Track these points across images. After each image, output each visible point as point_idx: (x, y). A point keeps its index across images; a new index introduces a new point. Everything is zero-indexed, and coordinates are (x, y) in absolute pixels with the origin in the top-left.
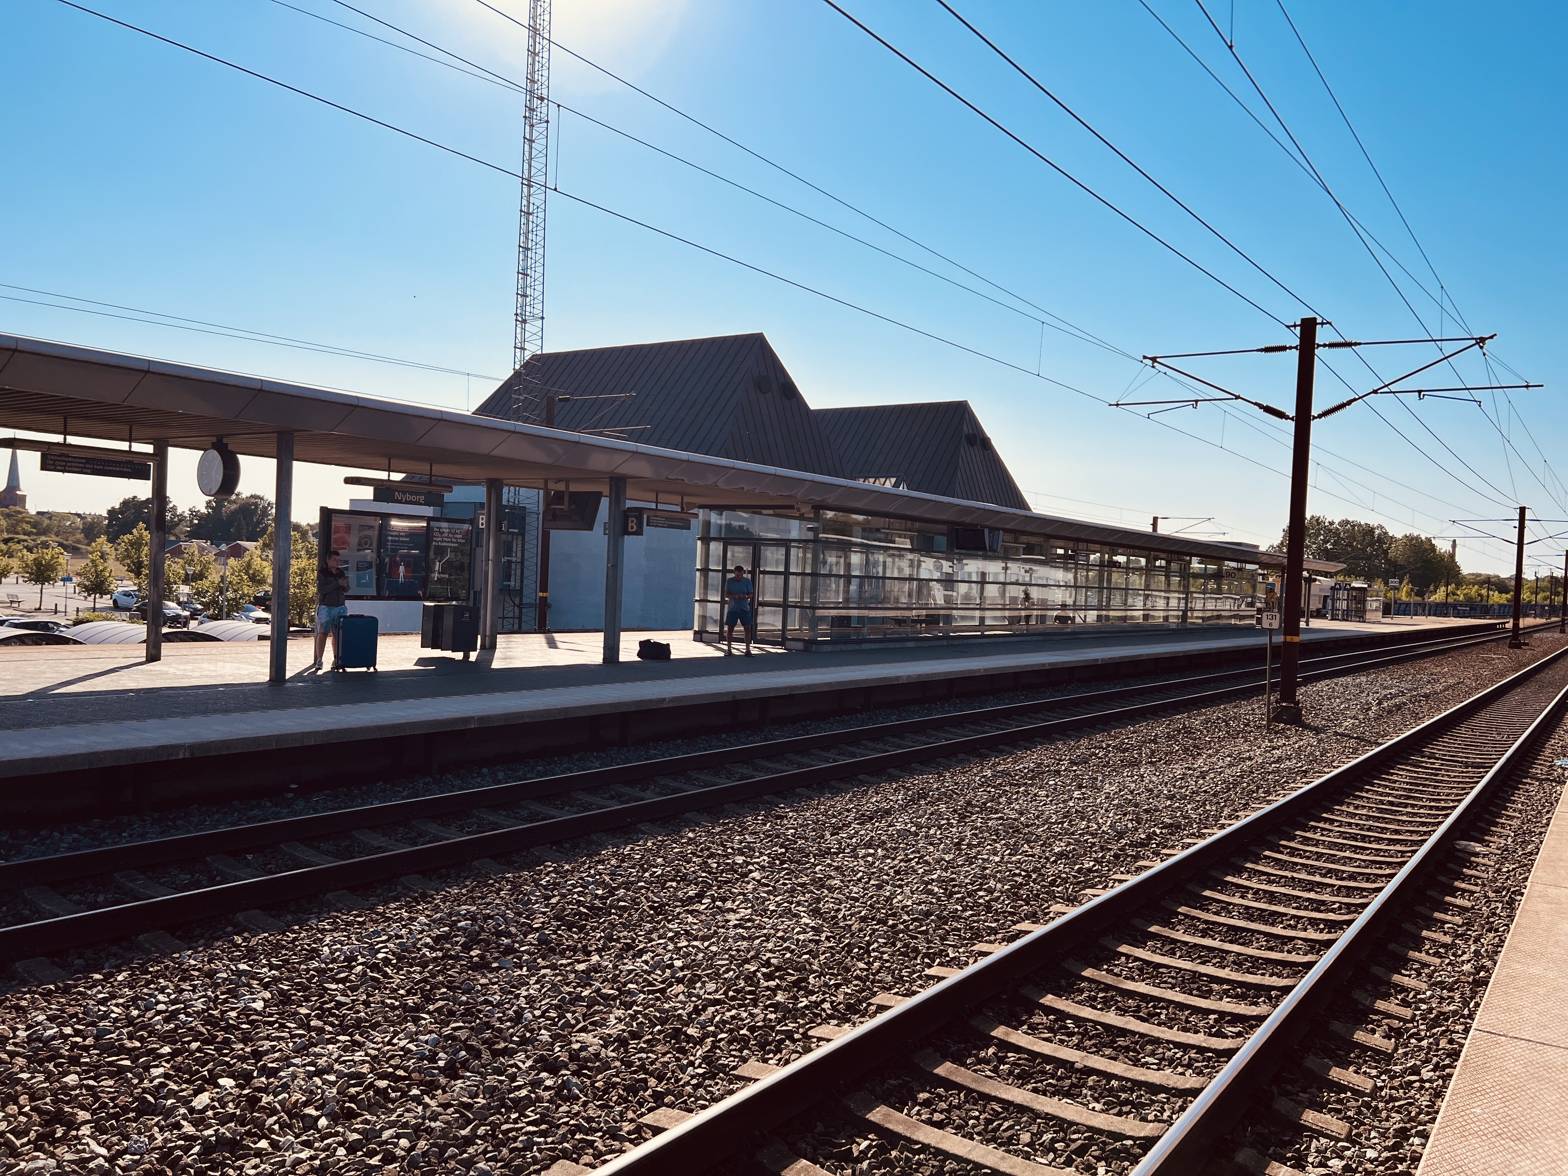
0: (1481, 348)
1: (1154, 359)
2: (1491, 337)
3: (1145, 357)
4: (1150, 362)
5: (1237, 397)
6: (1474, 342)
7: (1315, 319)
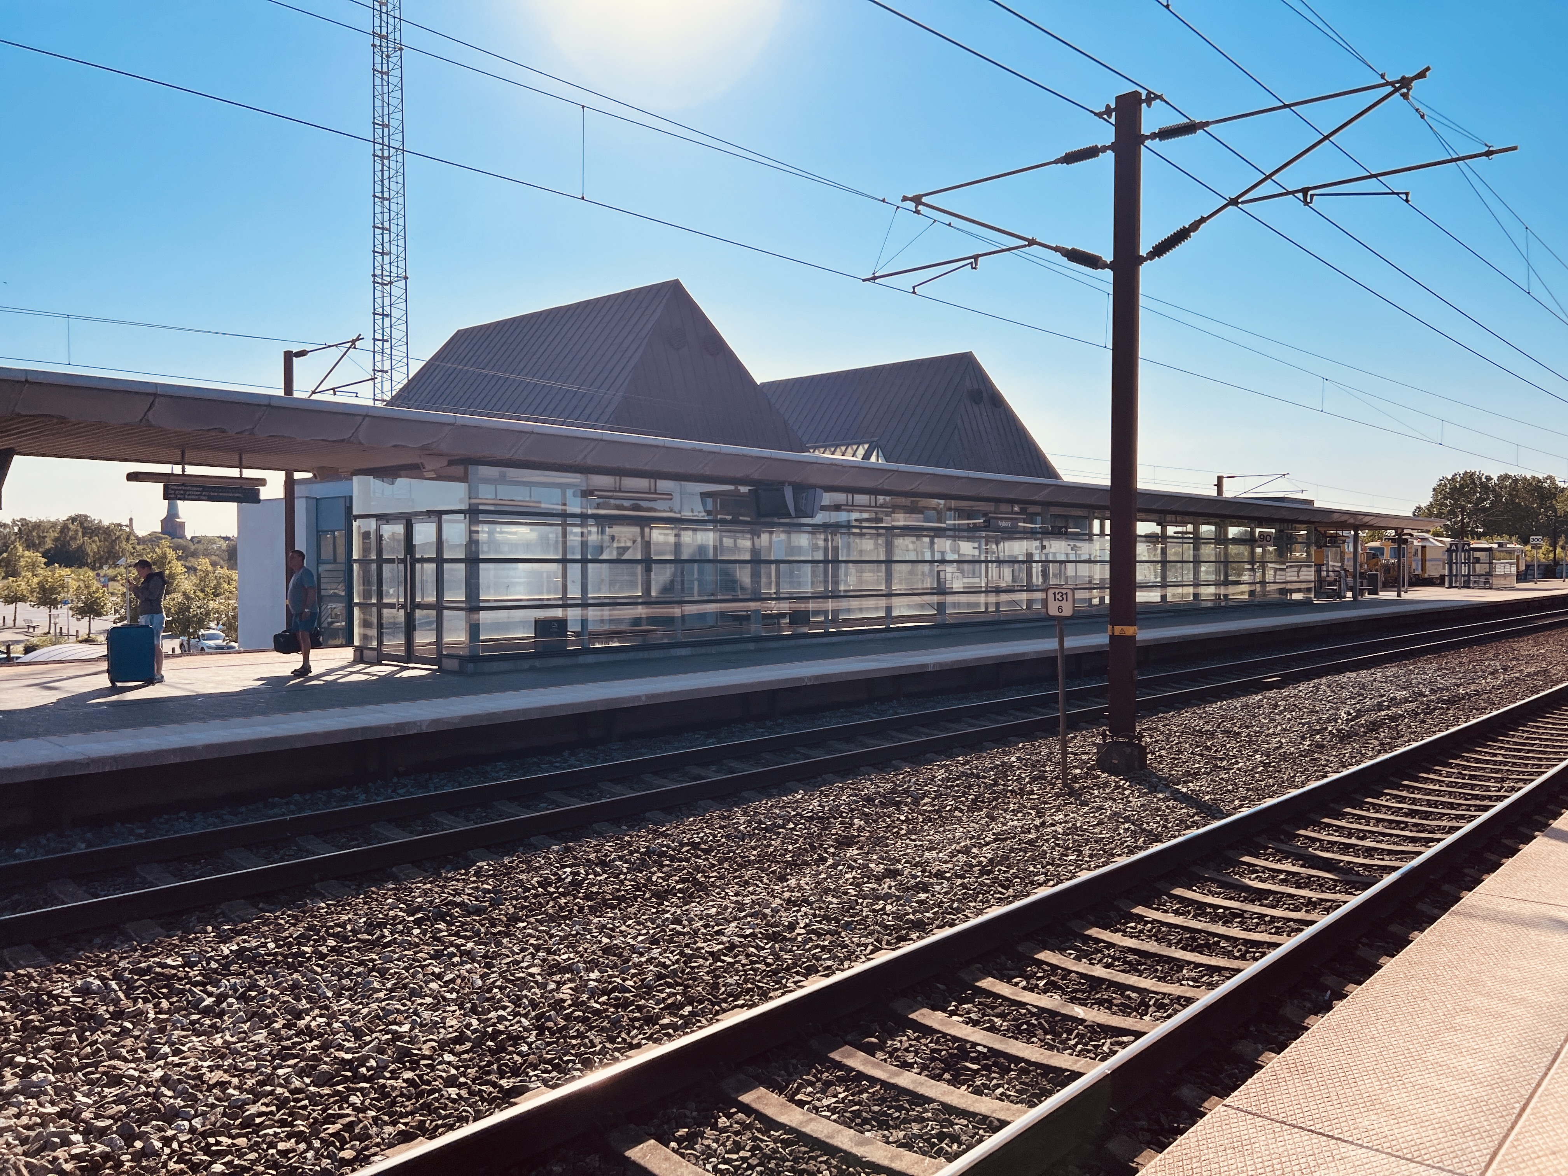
0: (1405, 96)
1: (917, 200)
2: (1422, 75)
3: (905, 199)
4: (911, 205)
5: (1032, 242)
6: (1390, 89)
7: (1137, 94)
